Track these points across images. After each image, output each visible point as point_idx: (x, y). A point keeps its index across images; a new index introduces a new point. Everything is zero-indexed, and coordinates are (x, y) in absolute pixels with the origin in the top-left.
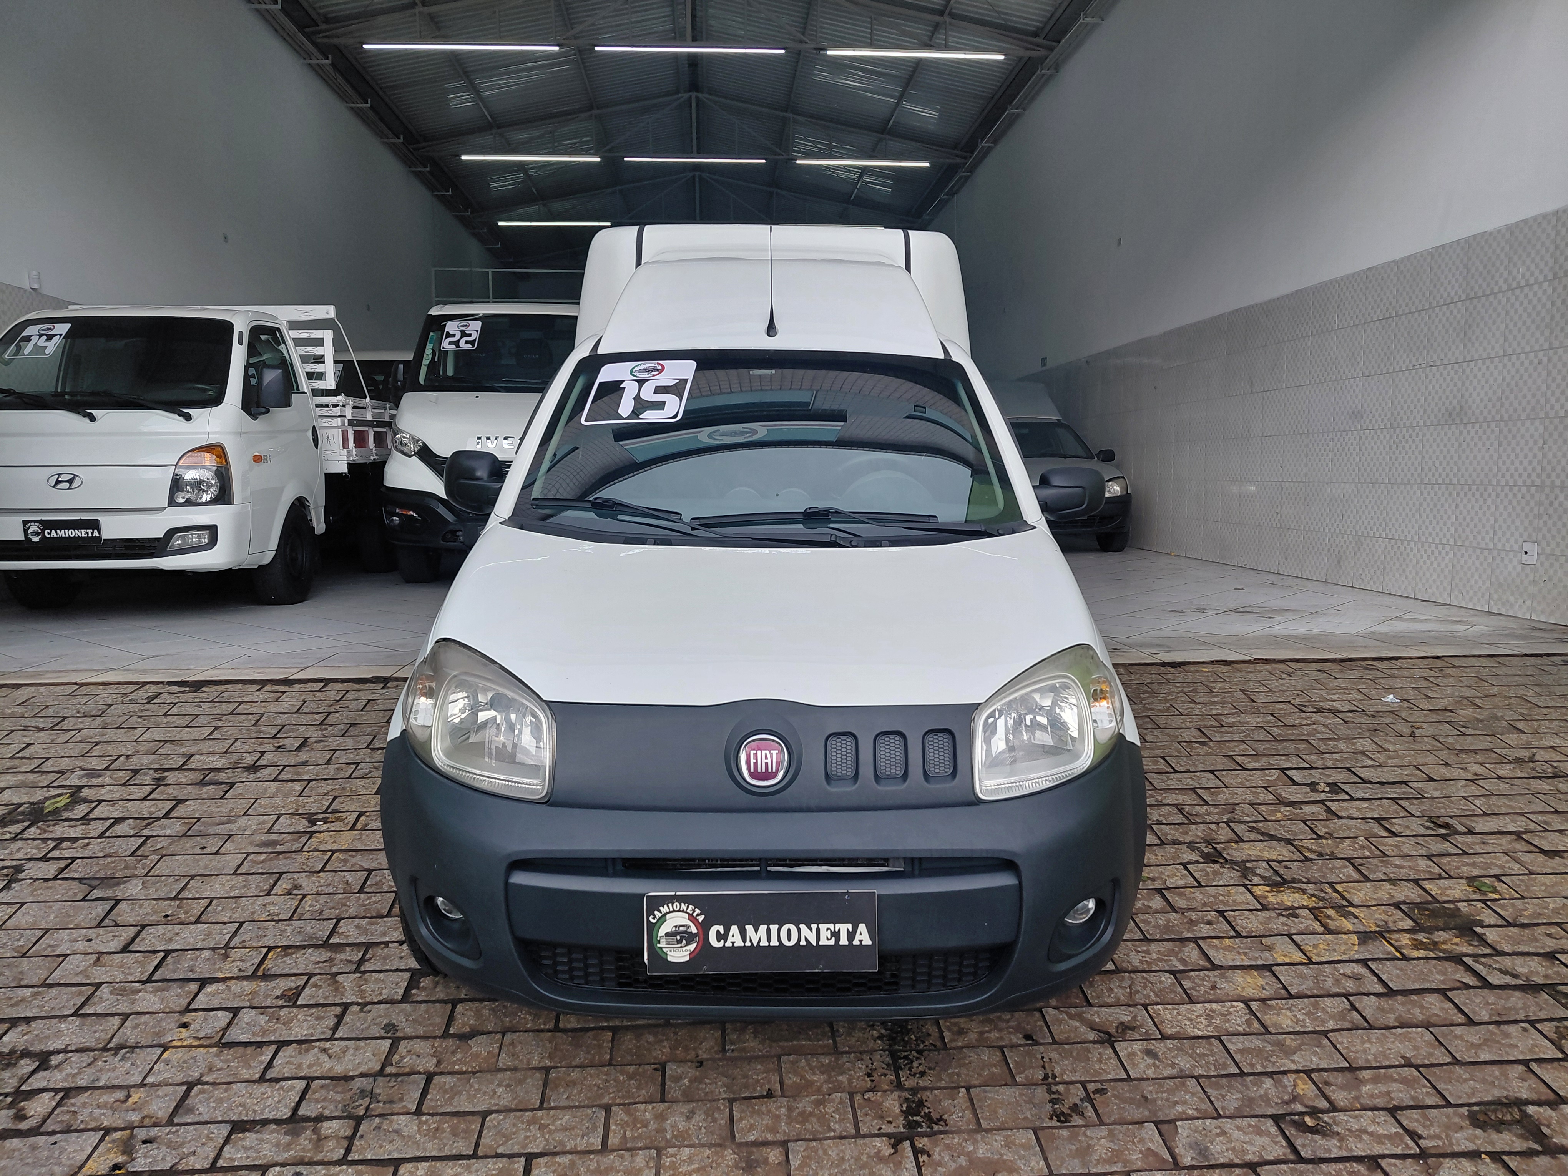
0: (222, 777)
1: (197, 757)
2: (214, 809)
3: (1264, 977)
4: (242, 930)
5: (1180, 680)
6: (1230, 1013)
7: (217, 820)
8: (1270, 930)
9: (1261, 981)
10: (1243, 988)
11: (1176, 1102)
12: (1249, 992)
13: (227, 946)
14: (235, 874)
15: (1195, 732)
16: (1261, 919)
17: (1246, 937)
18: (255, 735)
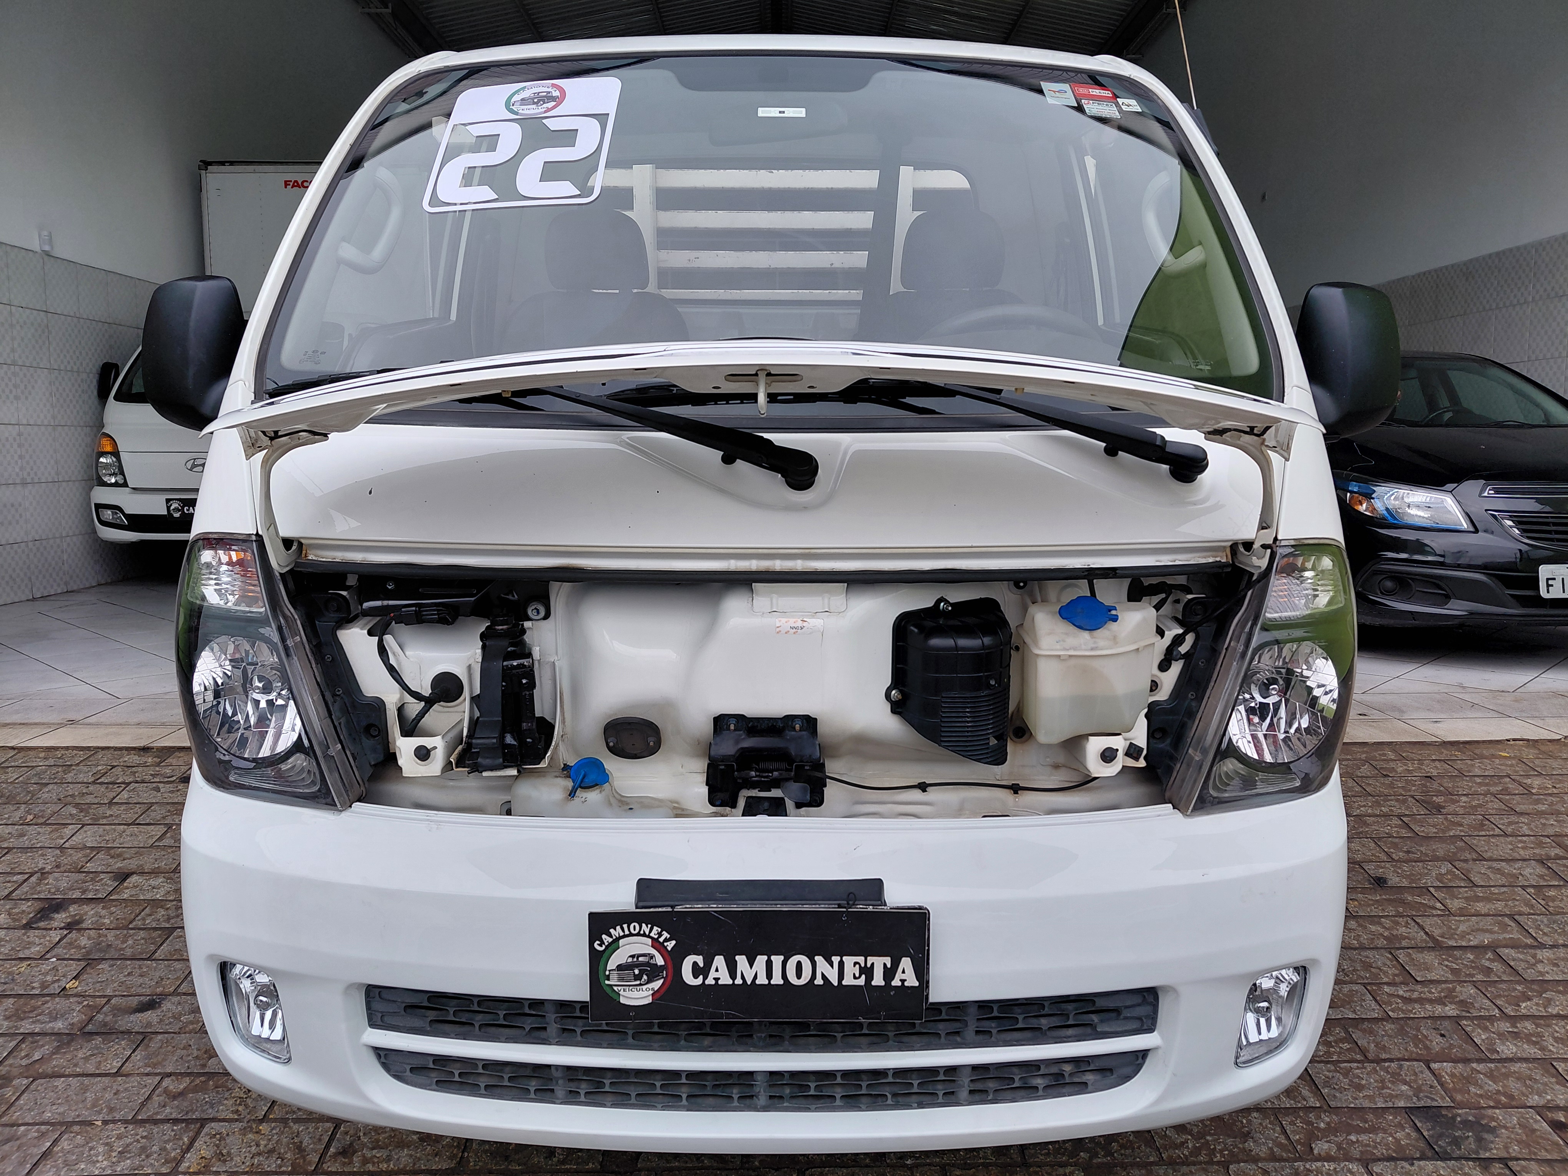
5: (1477, 772)
15: (1540, 870)
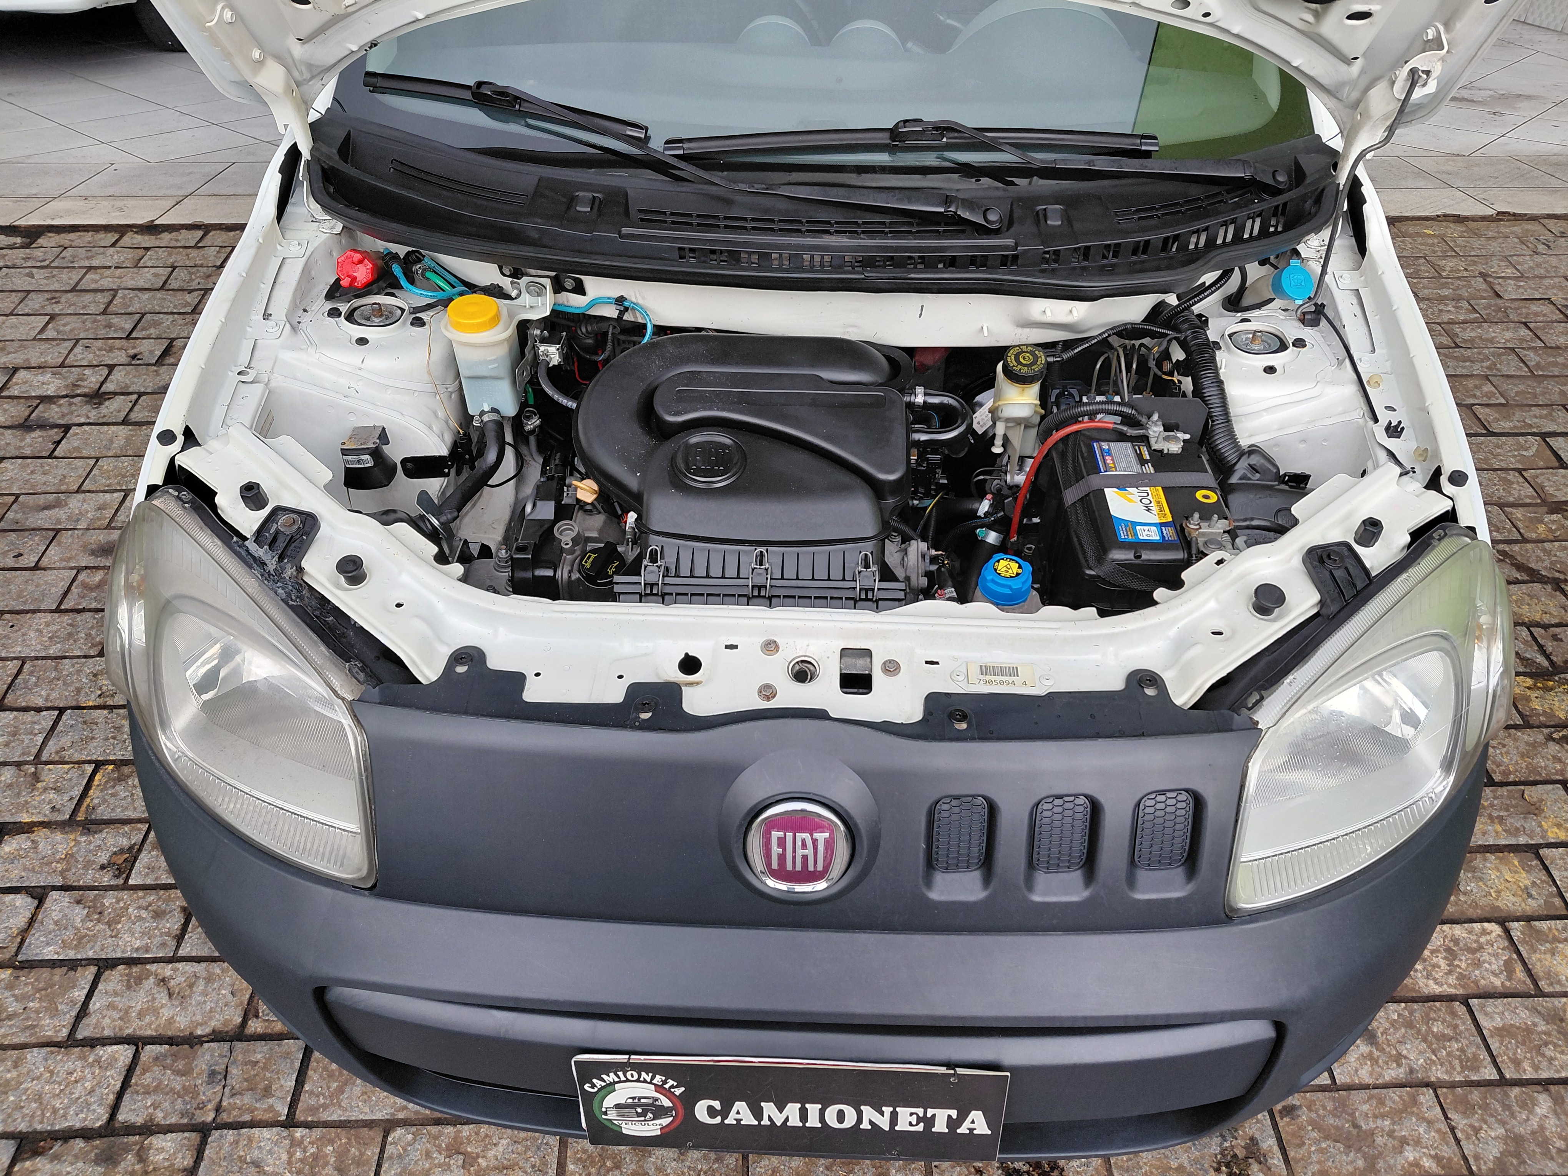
0: (53, 413)
1: (22, 375)
2: (39, 478)
3: (1529, 870)
4: (60, 727)
6: (1481, 948)
7: (41, 500)
8: (1534, 770)
9: (1525, 879)
10: (1499, 892)
11: (1404, 1141)
12: (1509, 902)
13: (37, 760)
14: (58, 610)
16: (1523, 748)
17: (1502, 784)
18: (102, 333)
